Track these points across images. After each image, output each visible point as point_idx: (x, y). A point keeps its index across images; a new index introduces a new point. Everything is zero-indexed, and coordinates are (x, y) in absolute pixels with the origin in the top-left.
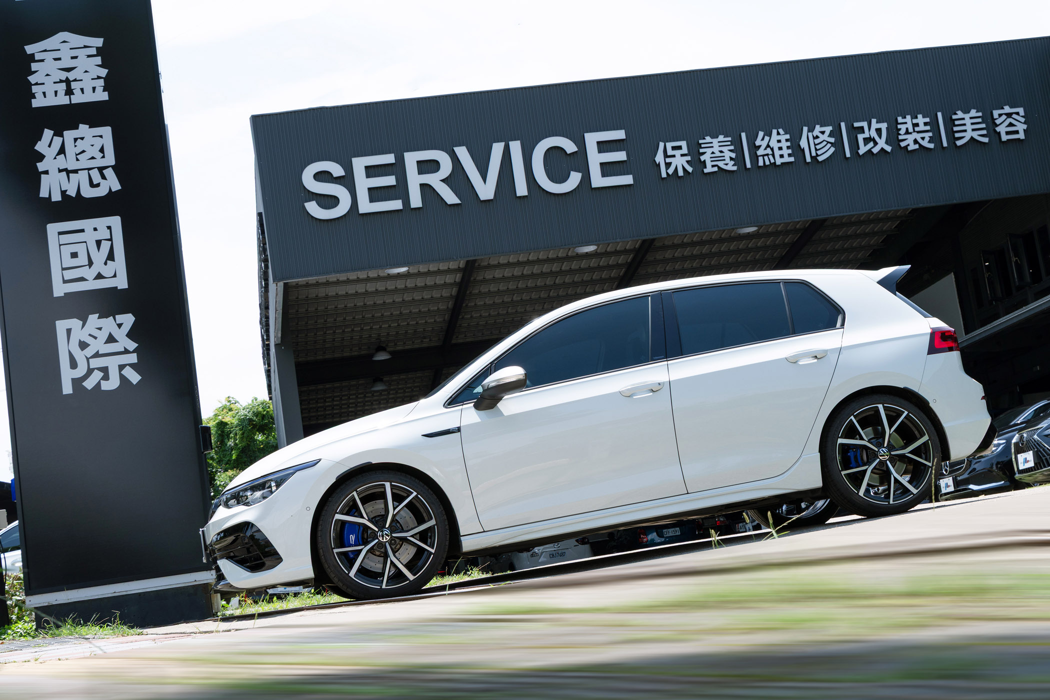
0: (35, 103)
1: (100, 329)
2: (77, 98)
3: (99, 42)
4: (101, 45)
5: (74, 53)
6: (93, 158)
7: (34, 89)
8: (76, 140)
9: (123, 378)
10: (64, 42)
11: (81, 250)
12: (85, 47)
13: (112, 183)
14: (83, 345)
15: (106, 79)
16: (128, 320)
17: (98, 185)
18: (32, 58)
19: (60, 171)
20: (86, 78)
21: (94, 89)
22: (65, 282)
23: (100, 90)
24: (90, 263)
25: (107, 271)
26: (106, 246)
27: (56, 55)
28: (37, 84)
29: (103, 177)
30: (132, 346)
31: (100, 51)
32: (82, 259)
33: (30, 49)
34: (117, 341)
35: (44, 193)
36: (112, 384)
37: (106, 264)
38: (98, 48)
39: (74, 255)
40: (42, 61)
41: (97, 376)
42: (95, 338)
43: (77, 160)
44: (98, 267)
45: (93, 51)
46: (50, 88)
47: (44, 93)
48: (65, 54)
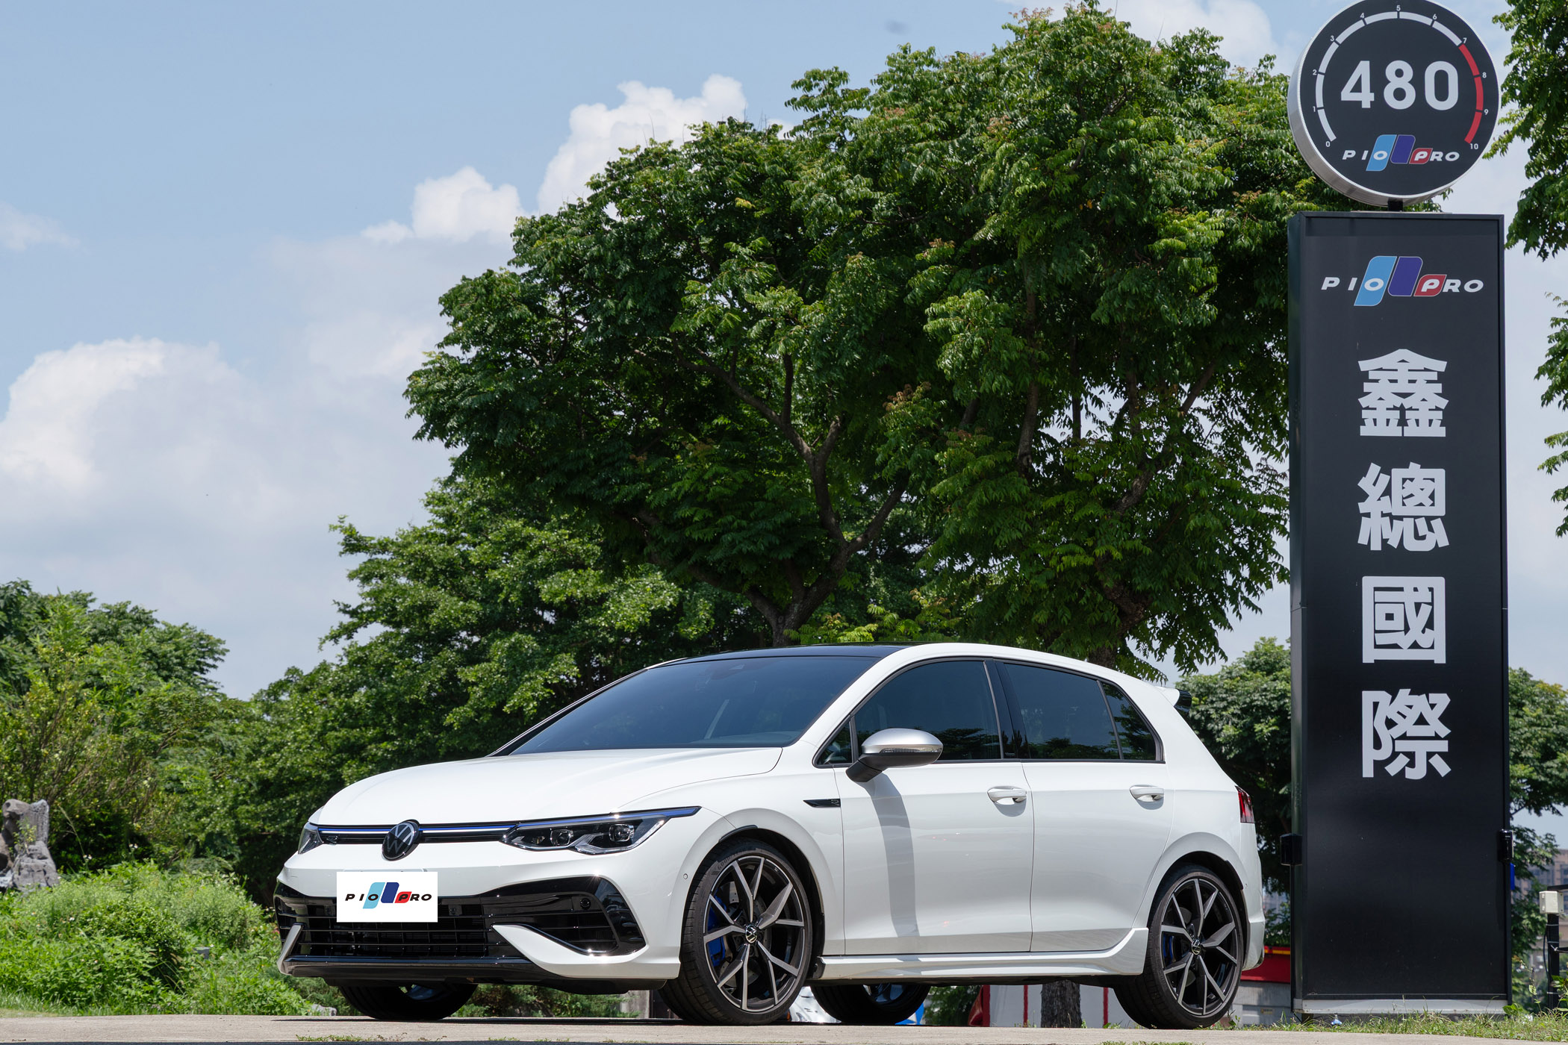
0: (1364, 431)
1: (1410, 707)
2: (1411, 431)
3: (1441, 366)
4: (1443, 370)
5: (1413, 376)
6: (1421, 504)
7: (1365, 414)
8: (1404, 480)
9: (1430, 767)
10: (1403, 361)
11: (1397, 611)
12: (1426, 370)
13: (1439, 537)
14: (1390, 724)
15: (1445, 412)
16: (1442, 700)
17: (1423, 538)
18: (1365, 377)
19: (1383, 515)
20: (1424, 407)
21: (1431, 421)
22: (1377, 646)
23: (1437, 423)
24: (1407, 629)
25: (1424, 640)
26: (1425, 610)
27: (1393, 375)
28: (1367, 408)
29: (1431, 529)
30: (1444, 731)
31: (1442, 377)
32: (1398, 623)
33: (1364, 365)
34: (1427, 724)
35: (1362, 540)
36: (1417, 773)
37: (1423, 631)
38: (1439, 373)
39: (1390, 617)
40: (1376, 381)
41: (1402, 761)
42: (1404, 717)
43: (1404, 504)
44: (1415, 634)
45: (1434, 376)
46: (1382, 415)
47: (1375, 421)
48: (1403, 375)
